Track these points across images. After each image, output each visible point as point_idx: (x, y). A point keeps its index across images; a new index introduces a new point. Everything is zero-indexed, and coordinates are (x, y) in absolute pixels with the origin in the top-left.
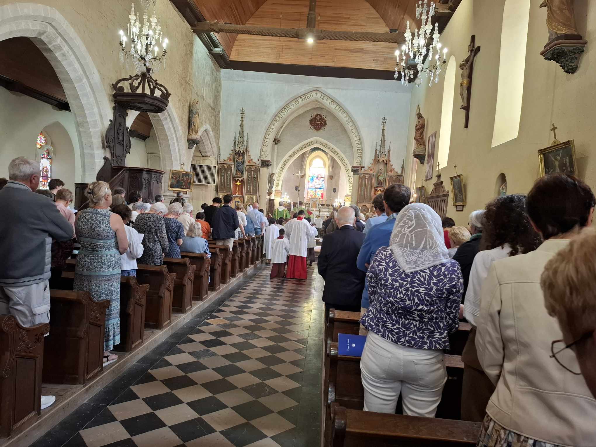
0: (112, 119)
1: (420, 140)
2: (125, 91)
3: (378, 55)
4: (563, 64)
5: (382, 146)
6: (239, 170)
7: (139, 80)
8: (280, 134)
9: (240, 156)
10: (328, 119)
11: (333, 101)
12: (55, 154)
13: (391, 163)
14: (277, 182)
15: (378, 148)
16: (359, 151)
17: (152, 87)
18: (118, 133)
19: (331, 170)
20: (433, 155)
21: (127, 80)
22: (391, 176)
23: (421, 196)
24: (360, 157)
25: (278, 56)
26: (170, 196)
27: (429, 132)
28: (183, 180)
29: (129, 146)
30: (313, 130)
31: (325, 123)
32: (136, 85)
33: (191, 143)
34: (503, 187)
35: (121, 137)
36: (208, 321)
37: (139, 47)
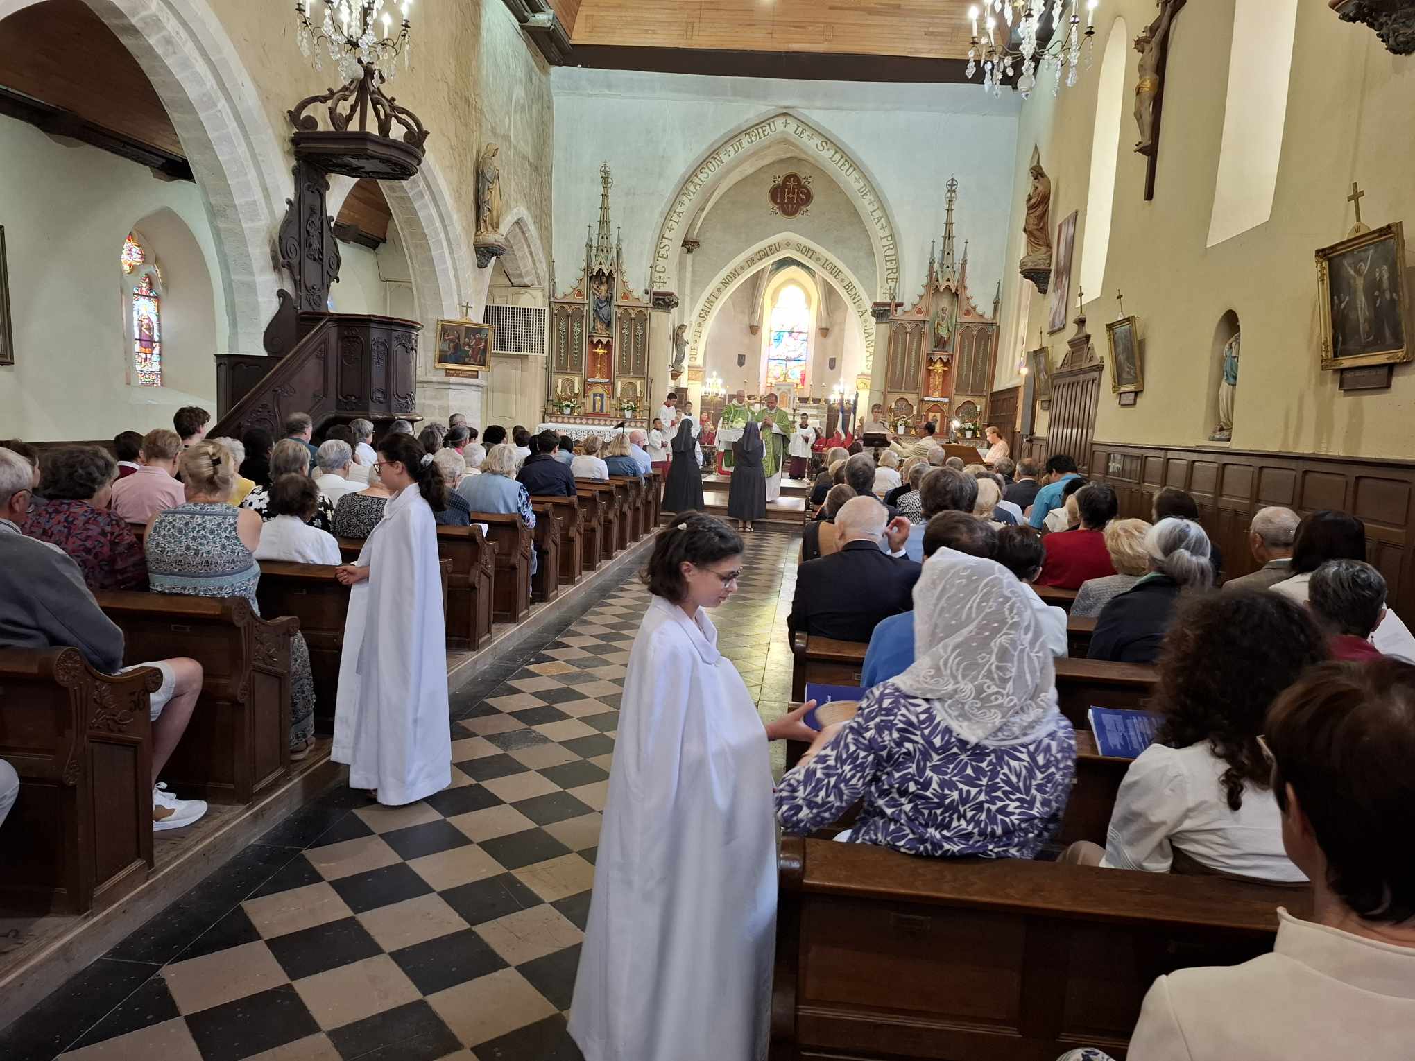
0: (292, 198)
1: (1038, 234)
2: (320, 128)
3: (937, 21)
4: (1384, 30)
5: (947, 250)
6: (601, 319)
7: (352, 99)
8: (698, 227)
9: (601, 283)
10: (815, 188)
11: (827, 140)
12: (166, 286)
13: (969, 293)
14: (694, 346)
15: (938, 255)
16: (890, 265)
17: (382, 116)
18: (308, 232)
19: (824, 314)
20: (1067, 270)
21: (323, 100)
22: (968, 326)
23: (1038, 372)
24: (892, 279)
25: (690, 28)
26: (440, 383)
27: (1059, 213)
28: (468, 344)
29: (335, 263)
30: (780, 216)
31: (809, 197)
32: (346, 113)
33: (483, 254)
34: (1231, 344)
35: (315, 242)
36: (531, 667)
37: (344, 16)
